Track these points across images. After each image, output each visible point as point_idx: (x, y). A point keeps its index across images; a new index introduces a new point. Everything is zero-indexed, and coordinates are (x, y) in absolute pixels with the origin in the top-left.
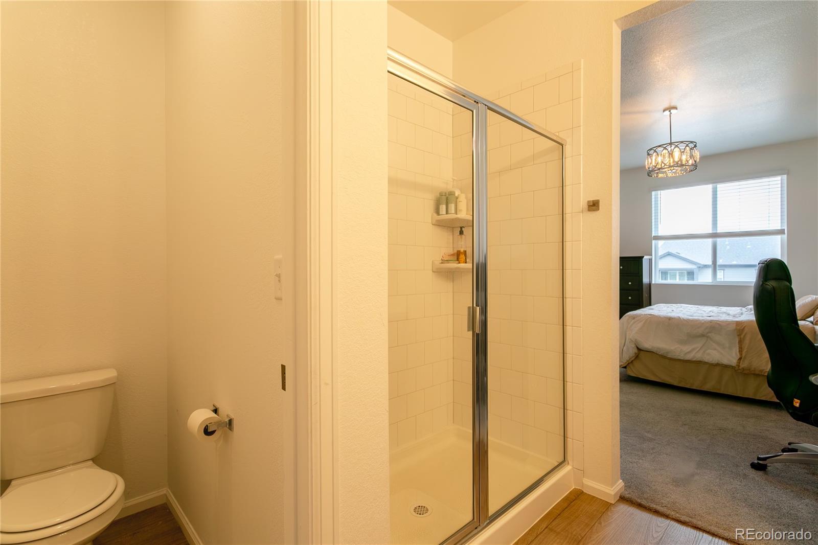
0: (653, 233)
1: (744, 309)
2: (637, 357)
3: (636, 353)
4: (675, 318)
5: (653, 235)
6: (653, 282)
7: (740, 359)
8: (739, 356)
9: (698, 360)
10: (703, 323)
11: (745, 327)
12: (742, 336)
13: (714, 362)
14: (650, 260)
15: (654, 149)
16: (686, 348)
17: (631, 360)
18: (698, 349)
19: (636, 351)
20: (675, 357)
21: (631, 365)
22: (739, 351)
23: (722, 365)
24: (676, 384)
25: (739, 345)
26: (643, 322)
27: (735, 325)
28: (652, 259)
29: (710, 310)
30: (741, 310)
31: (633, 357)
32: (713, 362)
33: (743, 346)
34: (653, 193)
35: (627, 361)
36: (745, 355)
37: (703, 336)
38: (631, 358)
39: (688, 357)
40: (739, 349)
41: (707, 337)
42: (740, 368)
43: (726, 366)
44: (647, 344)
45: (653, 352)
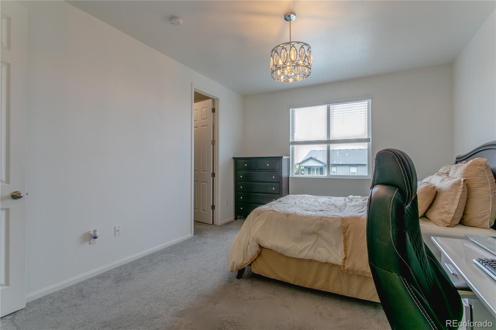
0: (291, 139)
1: (347, 198)
2: (259, 254)
3: (258, 251)
4: (292, 214)
5: (291, 141)
6: (291, 176)
7: (345, 258)
8: (344, 257)
9: (310, 258)
10: (314, 220)
11: (349, 224)
12: (346, 234)
13: (324, 261)
14: (289, 160)
15: (275, 49)
16: (300, 246)
17: (255, 258)
18: (310, 247)
19: (258, 249)
20: (291, 256)
21: (254, 263)
22: (344, 250)
23: (330, 263)
24: (292, 282)
25: (344, 243)
26: (266, 218)
27: (340, 222)
28: (290, 159)
29: (323, 200)
30: (345, 200)
31: (255, 255)
32: (322, 261)
33: (347, 245)
34: (291, 110)
35: (251, 259)
36: (350, 255)
37: (314, 233)
38: (254, 256)
39: (302, 256)
40: (344, 248)
41: (318, 234)
42: (345, 268)
43: (333, 265)
44: (268, 243)
45: (272, 250)
